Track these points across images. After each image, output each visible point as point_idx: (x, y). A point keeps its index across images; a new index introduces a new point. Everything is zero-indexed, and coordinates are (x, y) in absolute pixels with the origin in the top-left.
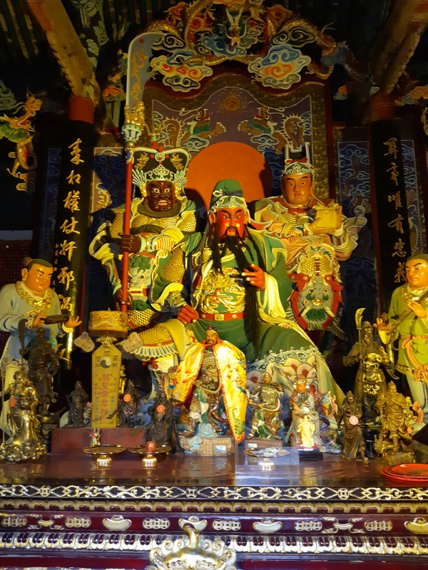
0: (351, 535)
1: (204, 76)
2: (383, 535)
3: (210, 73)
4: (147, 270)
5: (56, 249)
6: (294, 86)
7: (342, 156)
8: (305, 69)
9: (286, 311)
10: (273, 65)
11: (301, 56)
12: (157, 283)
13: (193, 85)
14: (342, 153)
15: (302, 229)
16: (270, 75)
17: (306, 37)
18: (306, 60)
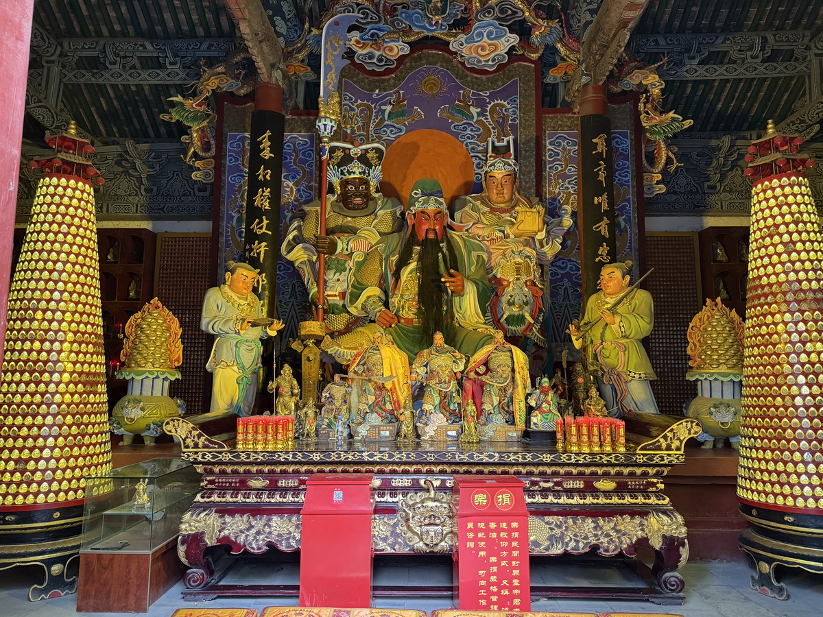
0: (553, 491)
1: (401, 53)
2: (577, 492)
3: (407, 50)
4: (343, 273)
5: (247, 250)
6: (501, 67)
7: (551, 147)
8: (512, 48)
9: (484, 316)
10: (478, 44)
11: (509, 35)
12: (353, 286)
13: (388, 63)
14: (550, 144)
15: (503, 232)
16: (474, 55)
17: (514, 13)
18: (514, 39)
